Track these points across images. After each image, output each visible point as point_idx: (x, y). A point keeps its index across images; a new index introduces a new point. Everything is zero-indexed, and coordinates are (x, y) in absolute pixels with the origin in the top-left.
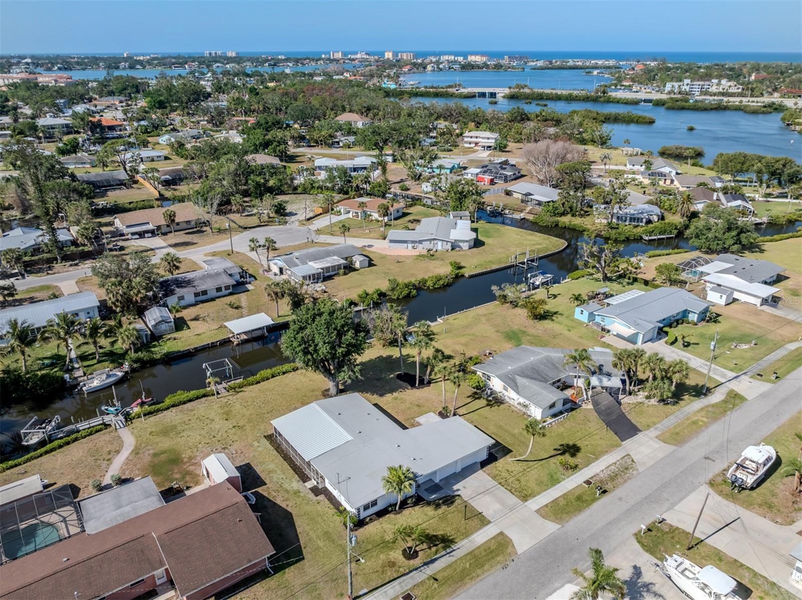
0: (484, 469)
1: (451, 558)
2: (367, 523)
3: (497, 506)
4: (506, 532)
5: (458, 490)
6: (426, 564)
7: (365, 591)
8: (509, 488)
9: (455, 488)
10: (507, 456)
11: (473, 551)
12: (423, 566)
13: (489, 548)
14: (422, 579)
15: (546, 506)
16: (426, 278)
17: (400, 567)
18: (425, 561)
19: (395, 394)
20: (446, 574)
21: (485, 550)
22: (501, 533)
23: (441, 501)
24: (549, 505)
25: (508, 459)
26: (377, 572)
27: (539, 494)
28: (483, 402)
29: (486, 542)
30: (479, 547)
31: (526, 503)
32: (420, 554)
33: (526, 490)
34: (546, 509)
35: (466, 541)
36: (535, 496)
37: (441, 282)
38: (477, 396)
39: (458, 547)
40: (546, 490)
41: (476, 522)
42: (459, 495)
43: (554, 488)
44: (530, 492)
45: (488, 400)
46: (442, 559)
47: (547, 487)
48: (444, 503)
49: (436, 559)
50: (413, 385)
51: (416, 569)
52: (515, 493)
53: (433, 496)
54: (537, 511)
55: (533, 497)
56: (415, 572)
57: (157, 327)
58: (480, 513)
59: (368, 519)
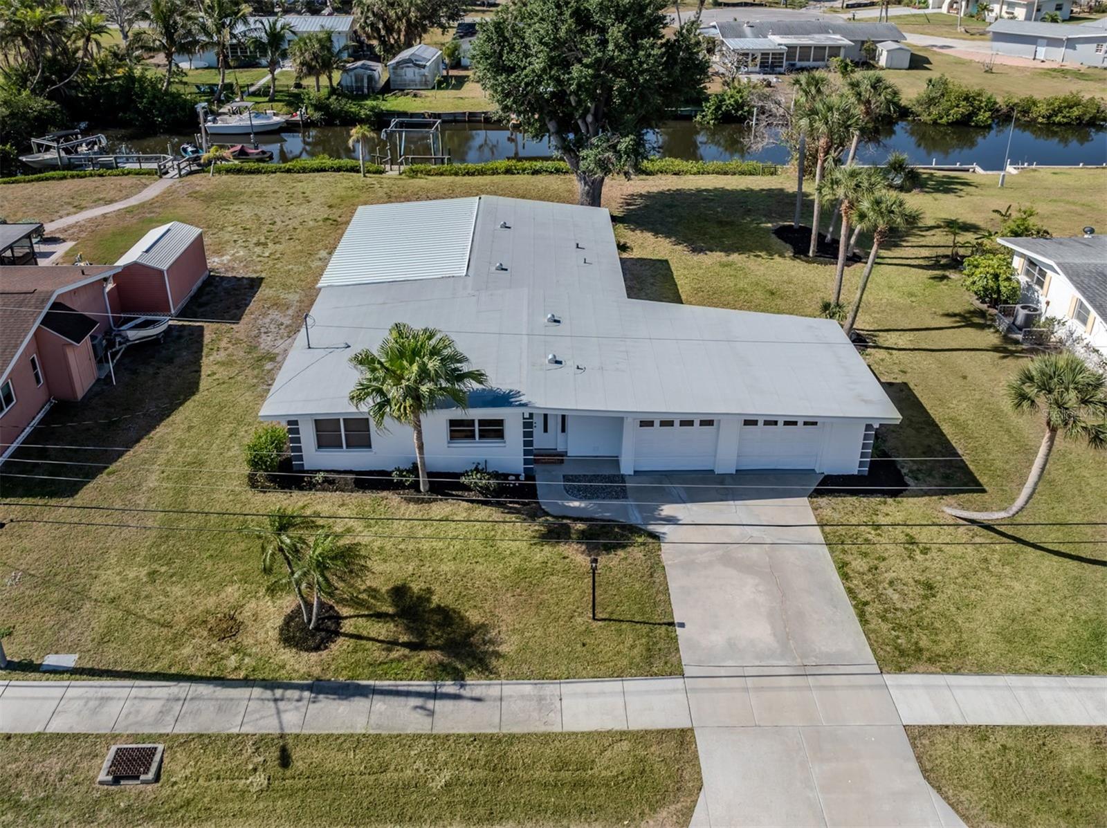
0: (823, 501)
1: (419, 716)
3: (760, 632)
4: (704, 744)
5: (671, 521)
6: (319, 687)
7: (69, 660)
8: (865, 595)
9: (667, 510)
10: (948, 499)
11: (512, 739)
12: (302, 688)
13: (582, 767)
14: (245, 730)
15: (981, 733)
17: (235, 651)
18: (329, 676)
19: (735, 257)
20: (335, 761)
21: (561, 764)
22: (684, 738)
23: (580, 526)
24: (1002, 738)
25: (950, 508)
26: (169, 625)
27: (982, 669)
28: (990, 338)
29: (589, 735)
30: (547, 738)
31: (889, 679)
32: (340, 646)
33: (936, 632)
34: (968, 743)
35: (527, 688)
36: (957, 672)
37: (1076, 112)
38: (977, 320)
39: (477, 692)
40: (1029, 671)
41: (631, 642)
42: (655, 536)
43: (1072, 681)
44: (947, 645)
45: (1006, 339)
46: (380, 705)
47: (1046, 664)
48: (584, 537)
49: (364, 692)
50: (800, 251)
51: (270, 685)
52: (875, 623)
53: (576, 504)
54: (918, 735)
55: (944, 671)
56: (257, 692)
57: (399, 71)
58: (672, 624)
59: (319, 477)
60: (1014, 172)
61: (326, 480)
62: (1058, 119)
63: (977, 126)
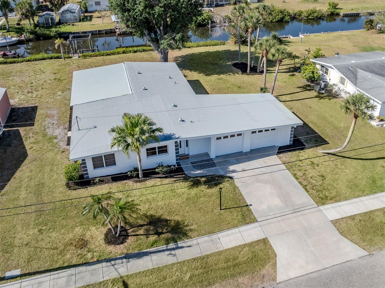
0: (281, 155)
1: (170, 257)
2: (95, 184)
3: (276, 202)
4: (272, 242)
5: (234, 171)
6: (128, 257)
7: (17, 272)
8: (305, 183)
9: (232, 168)
10: (319, 148)
11: (208, 256)
12: (121, 258)
13: (235, 259)
14: (105, 279)
15: (352, 218)
16: (303, 10)
17: (89, 251)
18: (130, 252)
19: (222, 76)
20: (145, 280)
21: (227, 260)
22: (265, 241)
23: (204, 179)
24: (359, 218)
25: (320, 150)
26: (56, 248)
27: (346, 199)
28: (314, 93)
29: (233, 248)
30: (219, 253)
31: (321, 208)
32: (130, 240)
33: (329, 190)
34: (350, 222)
35: (206, 238)
36: (340, 201)
37: (316, 15)
38: (308, 88)
39: (189, 244)
40: (359, 196)
41: (236, 215)
42: (231, 178)
43: (372, 196)
44: (334, 194)
45: (319, 93)
46: (154, 257)
47: (363, 193)
48: (205, 183)
49: (146, 254)
50: (244, 71)
51: (108, 260)
52: (311, 191)
53: (199, 172)
54: (335, 222)
55: (336, 201)
56: (104, 264)
57: (63, 15)
58: (247, 206)
59: (97, 180)
60: (303, 37)
61: (100, 181)
62: (310, 17)
63: (286, 22)
